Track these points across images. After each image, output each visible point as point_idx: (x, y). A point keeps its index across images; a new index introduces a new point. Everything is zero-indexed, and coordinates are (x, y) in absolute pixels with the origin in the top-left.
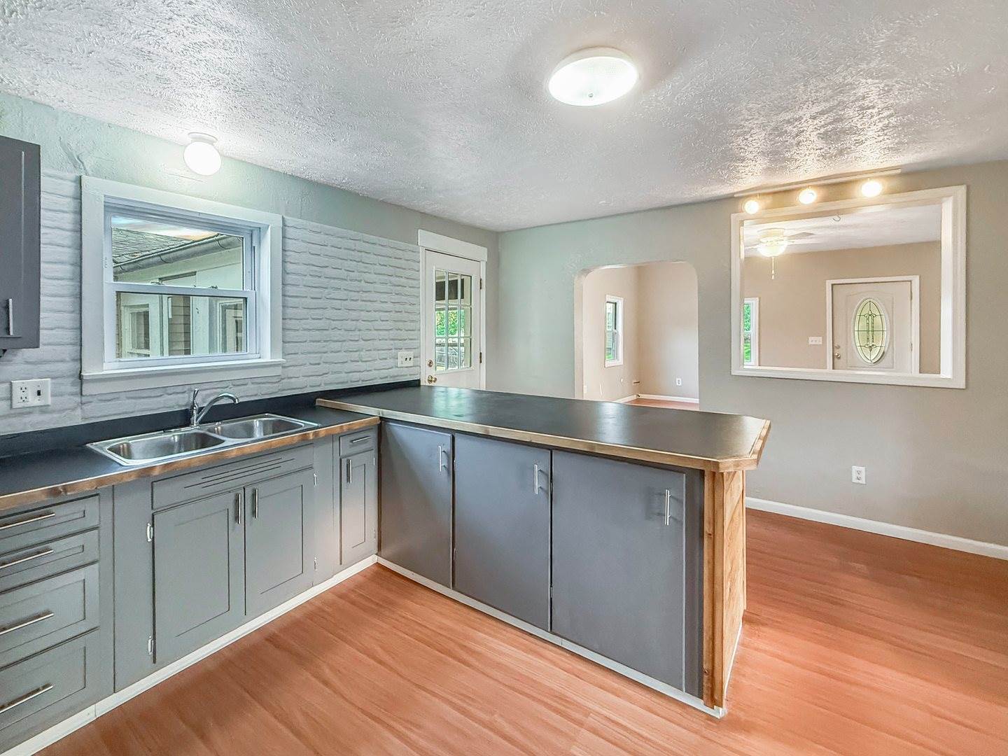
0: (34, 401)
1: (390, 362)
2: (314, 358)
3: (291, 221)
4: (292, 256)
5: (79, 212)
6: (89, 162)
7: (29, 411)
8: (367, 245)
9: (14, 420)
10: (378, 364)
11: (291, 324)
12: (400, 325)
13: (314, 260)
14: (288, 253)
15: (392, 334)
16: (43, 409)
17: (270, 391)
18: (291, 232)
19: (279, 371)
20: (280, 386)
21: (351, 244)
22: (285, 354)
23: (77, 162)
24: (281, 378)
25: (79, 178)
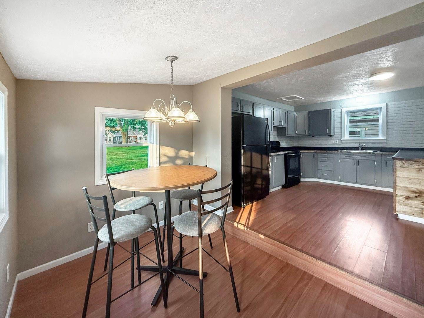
0: (336, 143)
5: (341, 115)
6: (343, 106)
9: (333, 145)
17: (382, 146)
18: (389, 107)
19: (385, 141)
20: (385, 145)
22: (387, 137)
23: (341, 107)
24: (386, 143)
25: (341, 110)
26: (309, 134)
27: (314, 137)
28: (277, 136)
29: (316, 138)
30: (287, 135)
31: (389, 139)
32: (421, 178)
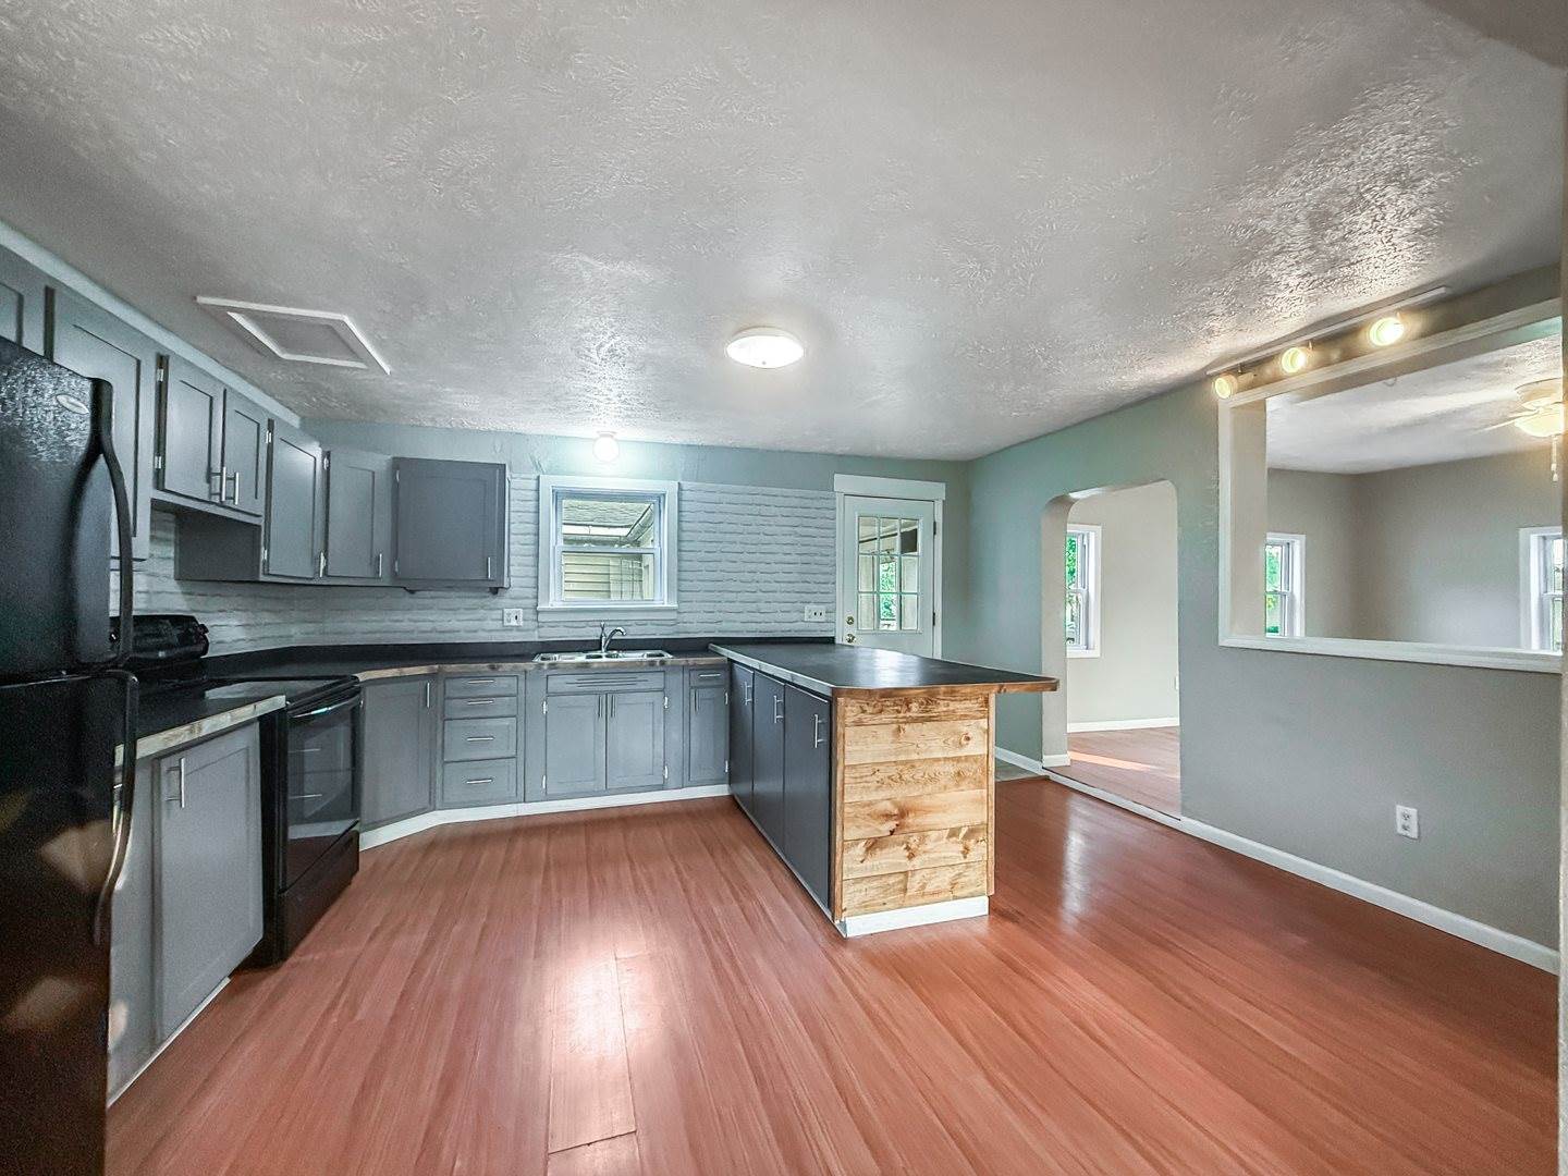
0: (514, 623)
1: (795, 616)
2: (709, 606)
3: (686, 485)
4: (687, 516)
5: (538, 500)
6: (544, 465)
7: (511, 629)
8: (767, 498)
9: (504, 633)
10: (780, 617)
11: (684, 575)
12: (809, 578)
13: (711, 517)
14: (684, 514)
15: (798, 587)
16: (518, 628)
17: (666, 632)
18: (687, 495)
19: (674, 616)
20: (675, 629)
21: (748, 499)
22: (679, 602)
23: (538, 466)
24: (676, 622)
25: (538, 477)
26: (394, 575)
27: (412, 592)
28: (180, 577)
29: (424, 598)
30: (262, 578)
31: (685, 607)
32: (903, 758)
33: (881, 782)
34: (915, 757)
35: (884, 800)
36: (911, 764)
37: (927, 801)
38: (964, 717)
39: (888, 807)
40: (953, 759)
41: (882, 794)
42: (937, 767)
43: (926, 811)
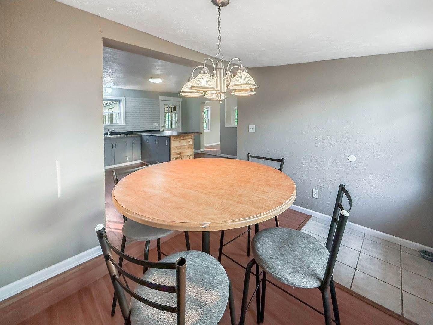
1: (151, 126)
2: (133, 124)
3: (127, 98)
10: (148, 126)
11: (127, 118)
12: (154, 117)
13: (133, 105)
14: (126, 104)
15: (152, 120)
18: (127, 100)
20: (124, 130)
21: (141, 101)
22: (126, 123)
24: (125, 128)
31: (127, 125)
32: (180, 145)
33: (177, 149)
34: (182, 145)
35: (178, 151)
36: (181, 146)
37: (184, 151)
38: (189, 139)
39: (178, 152)
40: (187, 145)
41: (177, 151)
42: (185, 146)
43: (184, 153)
